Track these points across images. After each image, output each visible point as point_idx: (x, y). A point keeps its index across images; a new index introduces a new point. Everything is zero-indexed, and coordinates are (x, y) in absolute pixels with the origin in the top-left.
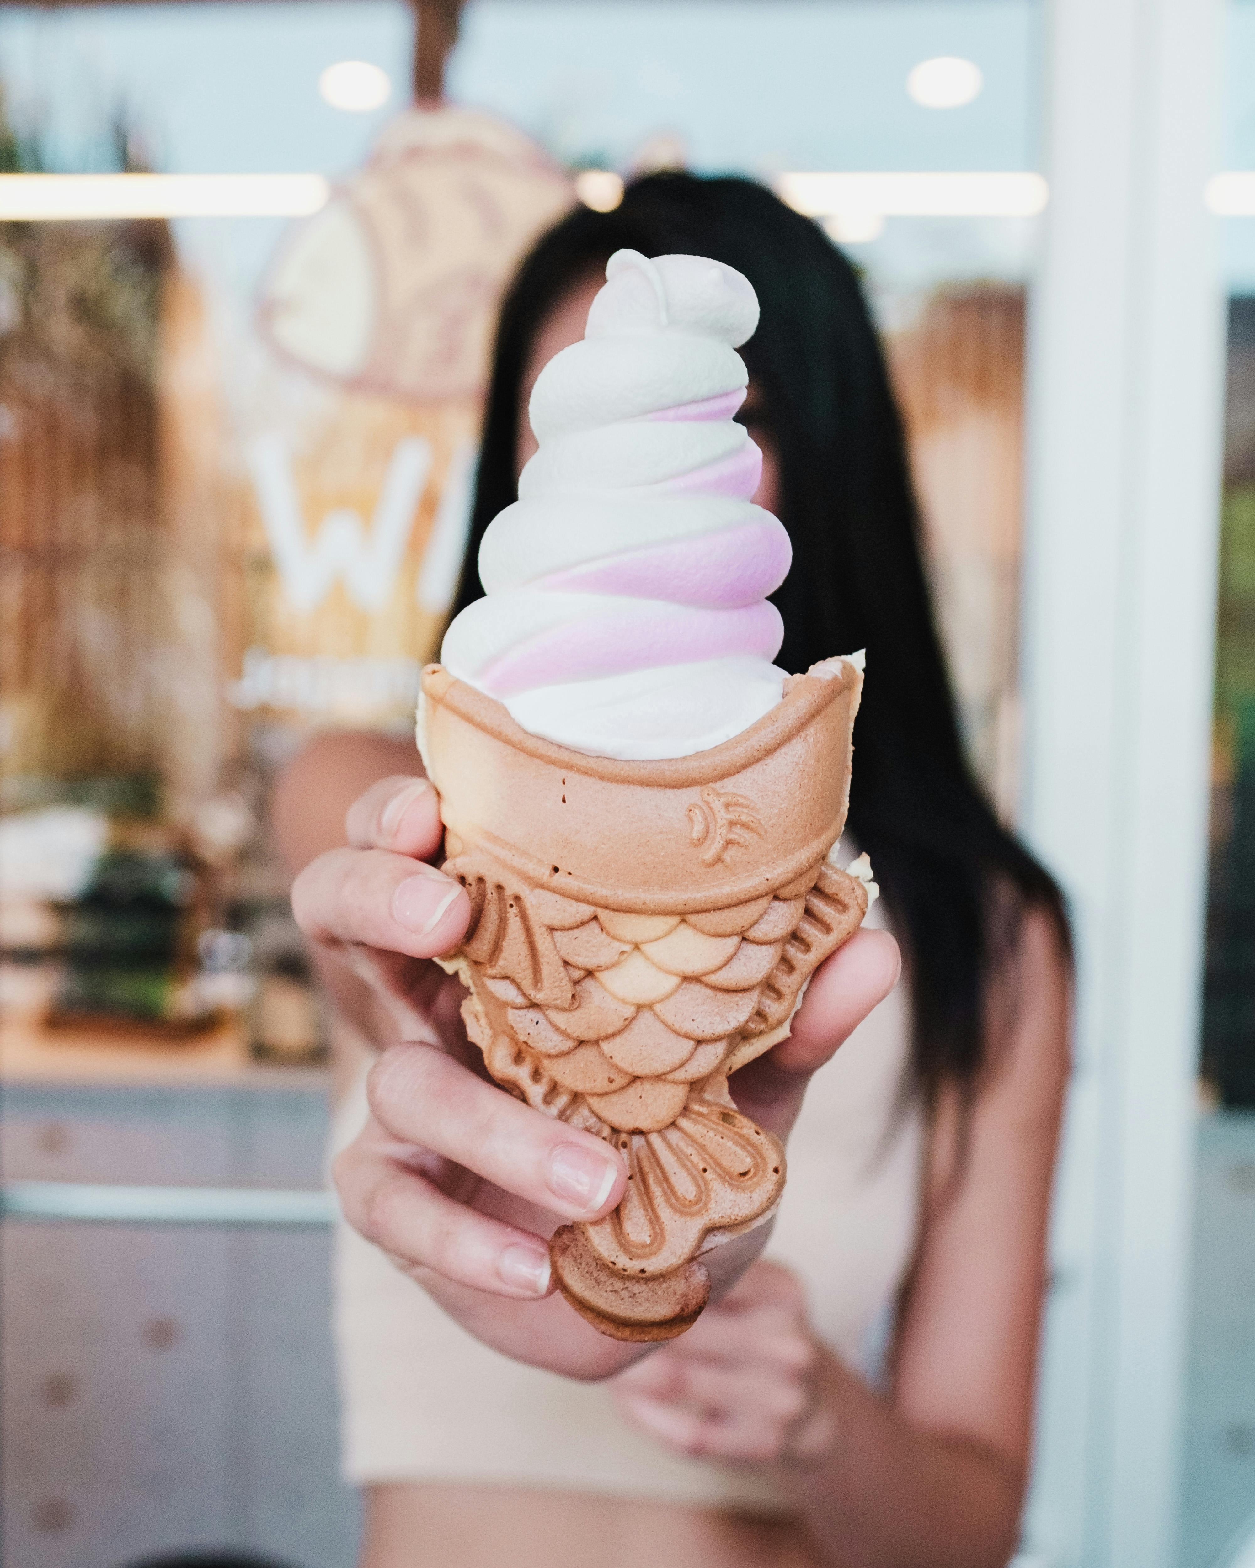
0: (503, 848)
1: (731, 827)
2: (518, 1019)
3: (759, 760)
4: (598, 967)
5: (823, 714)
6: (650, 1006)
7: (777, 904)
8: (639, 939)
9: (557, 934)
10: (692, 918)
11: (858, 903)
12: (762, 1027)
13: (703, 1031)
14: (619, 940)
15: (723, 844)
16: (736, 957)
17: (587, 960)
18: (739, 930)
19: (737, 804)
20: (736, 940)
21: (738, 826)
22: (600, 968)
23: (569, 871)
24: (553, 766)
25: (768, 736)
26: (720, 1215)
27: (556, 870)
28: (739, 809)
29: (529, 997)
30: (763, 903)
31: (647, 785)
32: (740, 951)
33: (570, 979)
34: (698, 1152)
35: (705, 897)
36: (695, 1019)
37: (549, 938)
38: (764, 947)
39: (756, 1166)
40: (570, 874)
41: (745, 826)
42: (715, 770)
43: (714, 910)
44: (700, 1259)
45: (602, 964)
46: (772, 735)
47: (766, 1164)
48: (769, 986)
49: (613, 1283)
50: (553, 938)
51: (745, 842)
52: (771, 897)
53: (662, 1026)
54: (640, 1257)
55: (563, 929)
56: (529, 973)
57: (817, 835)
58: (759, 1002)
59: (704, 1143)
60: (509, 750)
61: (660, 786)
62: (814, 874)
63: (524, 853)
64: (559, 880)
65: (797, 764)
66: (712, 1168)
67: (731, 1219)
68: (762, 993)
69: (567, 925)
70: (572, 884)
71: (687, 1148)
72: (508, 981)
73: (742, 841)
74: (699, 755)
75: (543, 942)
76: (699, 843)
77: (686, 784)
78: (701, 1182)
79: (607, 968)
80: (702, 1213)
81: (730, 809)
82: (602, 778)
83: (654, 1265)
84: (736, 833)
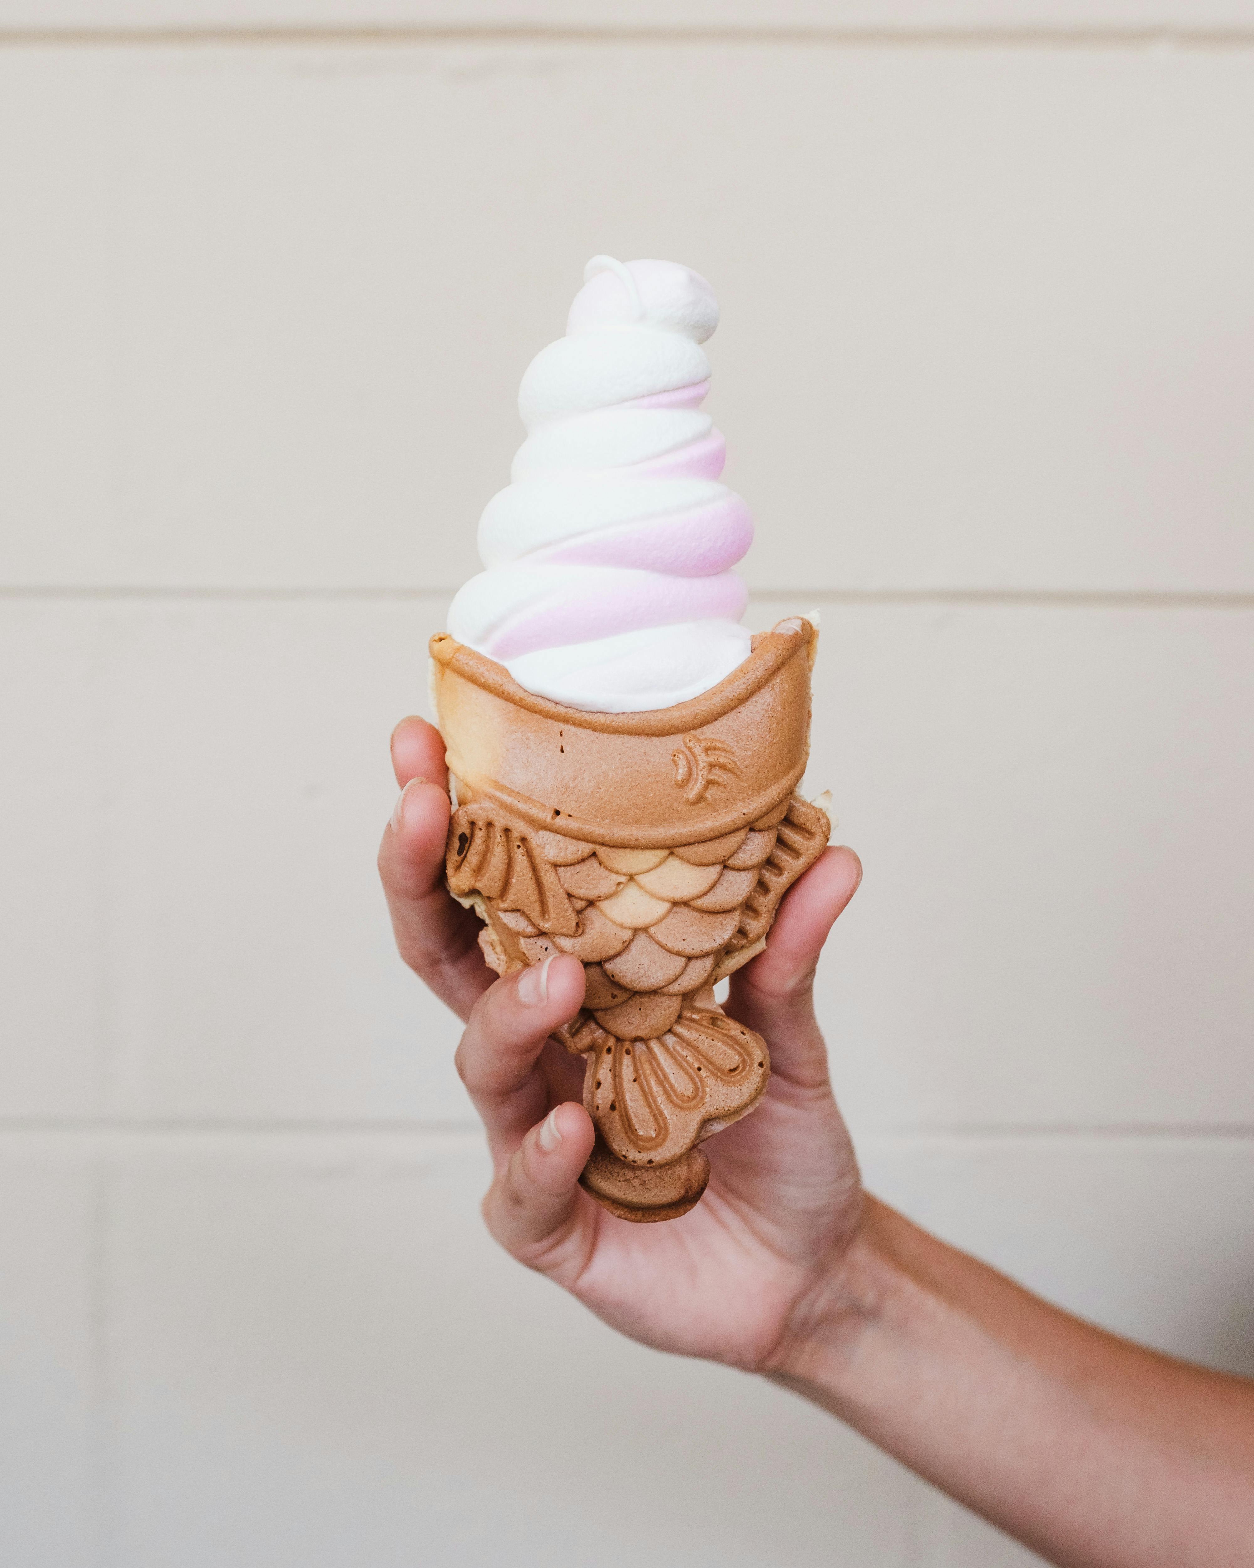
0: (509, 795)
1: (711, 769)
2: (529, 947)
3: (732, 709)
4: (599, 897)
5: (787, 666)
6: (645, 929)
7: (752, 835)
8: (633, 871)
9: (561, 870)
10: (681, 851)
11: (822, 831)
12: (744, 942)
13: (693, 949)
14: (617, 873)
15: (704, 784)
16: (719, 883)
17: (588, 891)
18: (721, 859)
19: (715, 749)
20: (718, 868)
21: (717, 768)
22: (599, 898)
23: (570, 813)
24: (551, 720)
25: (741, 687)
26: (715, 1107)
27: (557, 813)
28: (717, 752)
29: (538, 926)
30: (741, 835)
31: (636, 734)
32: (722, 878)
33: (573, 908)
34: (693, 1054)
35: (691, 831)
36: (685, 938)
37: (554, 874)
38: (743, 873)
39: (744, 1062)
40: (570, 816)
41: (723, 767)
42: (695, 718)
43: (699, 843)
44: (699, 1147)
45: (601, 895)
46: (744, 686)
47: (752, 1060)
48: (748, 907)
49: (625, 1173)
50: (557, 874)
51: (723, 781)
52: (747, 829)
53: (657, 947)
54: (648, 1149)
55: (566, 865)
56: (537, 906)
57: (786, 773)
58: (741, 922)
59: (697, 1045)
60: (511, 707)
61: (647, 734)
62: (784, 808)
63: (529, 799)
64: (560, 821)
65: (766, 711)
66: (705, 1067)
67: (724, 1110)
68: (743, 913)
69: (569, 861)
70: (573, 825)
71: (683, 1051)
72: (518, 914)
73: (721, 780)
74: (679, 706)
75: (549, 878)
76: (683, 784)
77: (670, 732)
78: (697, 1080)
79: (606, 898)
80: (699, 1106)
81: (709, 752)
82: (595, 729)
83: (659, 1156)
84: (716, 775)
